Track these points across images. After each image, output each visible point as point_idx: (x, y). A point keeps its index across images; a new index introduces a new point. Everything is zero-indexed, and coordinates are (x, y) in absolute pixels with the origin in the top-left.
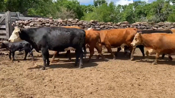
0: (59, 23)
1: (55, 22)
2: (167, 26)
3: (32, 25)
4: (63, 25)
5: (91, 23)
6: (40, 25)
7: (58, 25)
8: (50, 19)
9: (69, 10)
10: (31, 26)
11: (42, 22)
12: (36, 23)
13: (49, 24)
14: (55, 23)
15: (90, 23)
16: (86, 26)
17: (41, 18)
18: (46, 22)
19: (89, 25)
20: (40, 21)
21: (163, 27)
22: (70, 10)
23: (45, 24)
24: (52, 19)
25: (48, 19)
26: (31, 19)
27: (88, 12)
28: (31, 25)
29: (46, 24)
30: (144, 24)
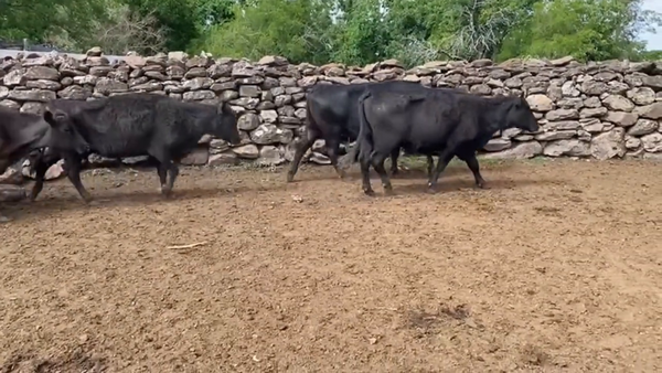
0: (131, 70)
1: (116, 67)
2: (534, 74)
3: (18, 82)
4: (150, 78)
5: (265, 68)
6: (51, 82)
7: (129, 78)
8: (91, 54)
9: (136, 13)
10: (11, 88)
11: (58, 66)
12: (30, 73)
13: (89, 78)
14: (118, 73)
15: (259, 68)
16: (246, 81)
17: (54, 53)
18: (78, 69)
19: (257, 75)
20: (49, 65)
21: (522, 78)
22: (144, 14)
23: (72, 75)
24: (98, 55)
25: (84, 57)
26: (8, 58)
27: (208, 22)
28: (9, 83)
29: (76, 78)
30: (458, 69)
